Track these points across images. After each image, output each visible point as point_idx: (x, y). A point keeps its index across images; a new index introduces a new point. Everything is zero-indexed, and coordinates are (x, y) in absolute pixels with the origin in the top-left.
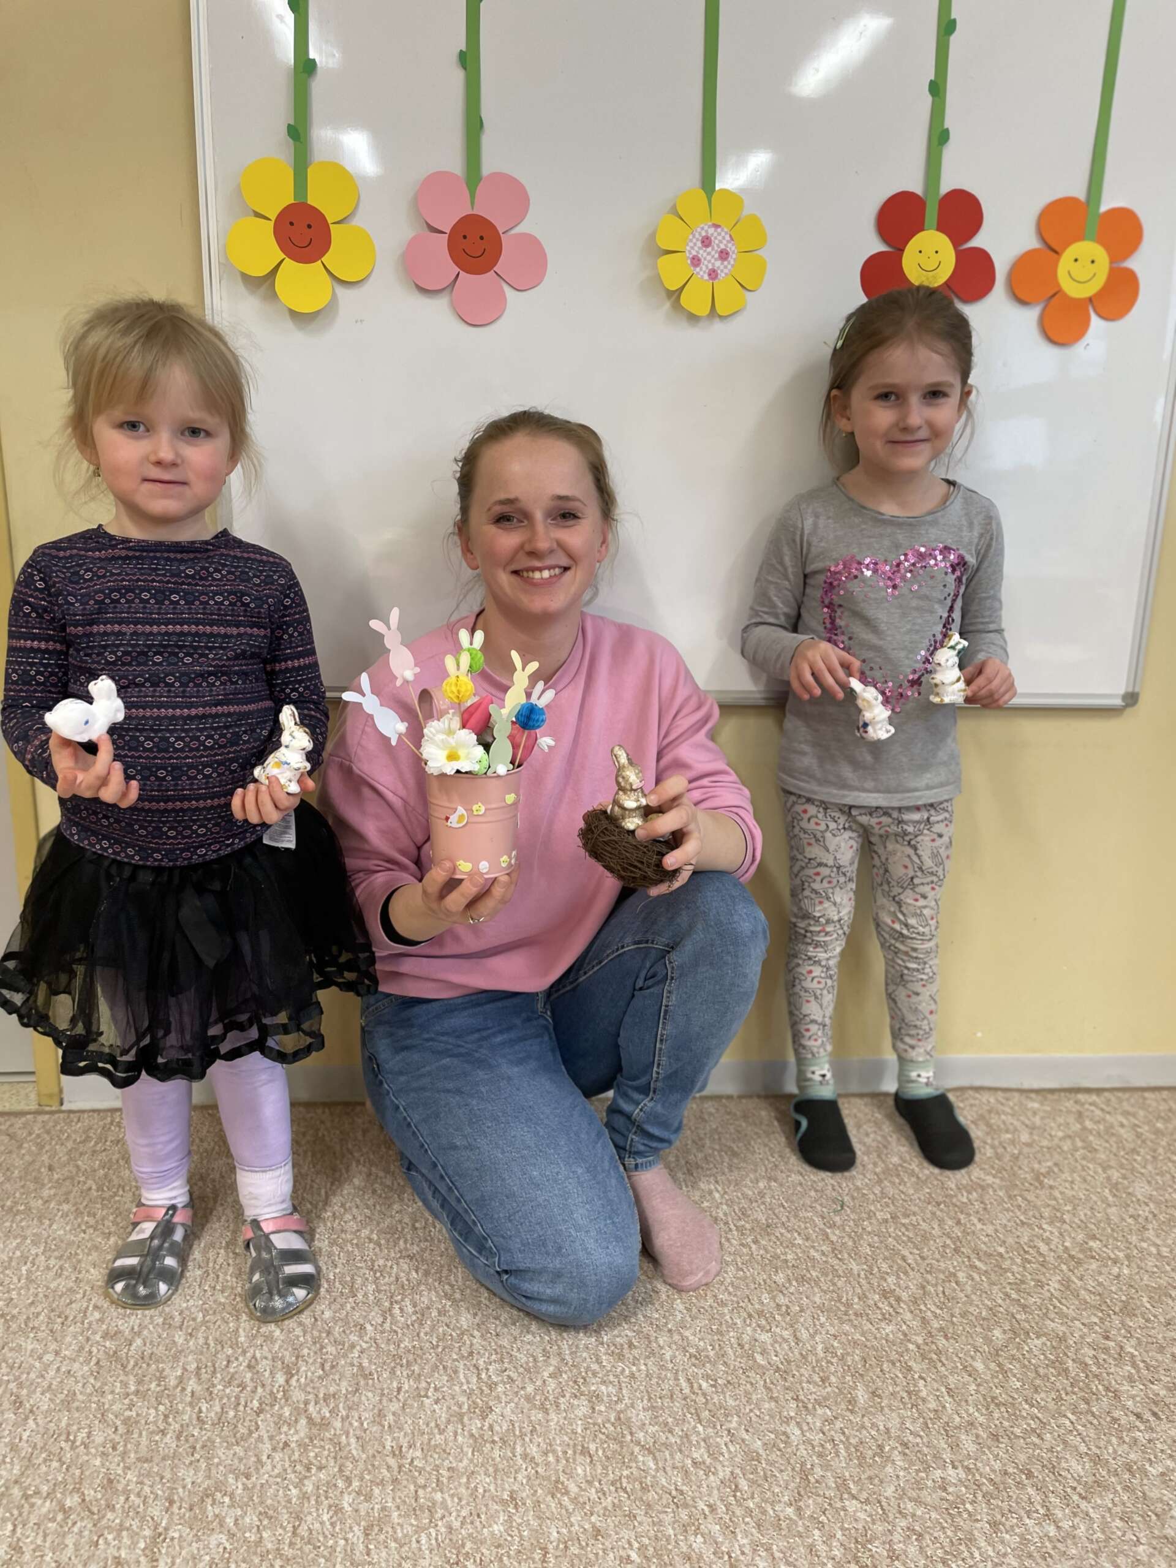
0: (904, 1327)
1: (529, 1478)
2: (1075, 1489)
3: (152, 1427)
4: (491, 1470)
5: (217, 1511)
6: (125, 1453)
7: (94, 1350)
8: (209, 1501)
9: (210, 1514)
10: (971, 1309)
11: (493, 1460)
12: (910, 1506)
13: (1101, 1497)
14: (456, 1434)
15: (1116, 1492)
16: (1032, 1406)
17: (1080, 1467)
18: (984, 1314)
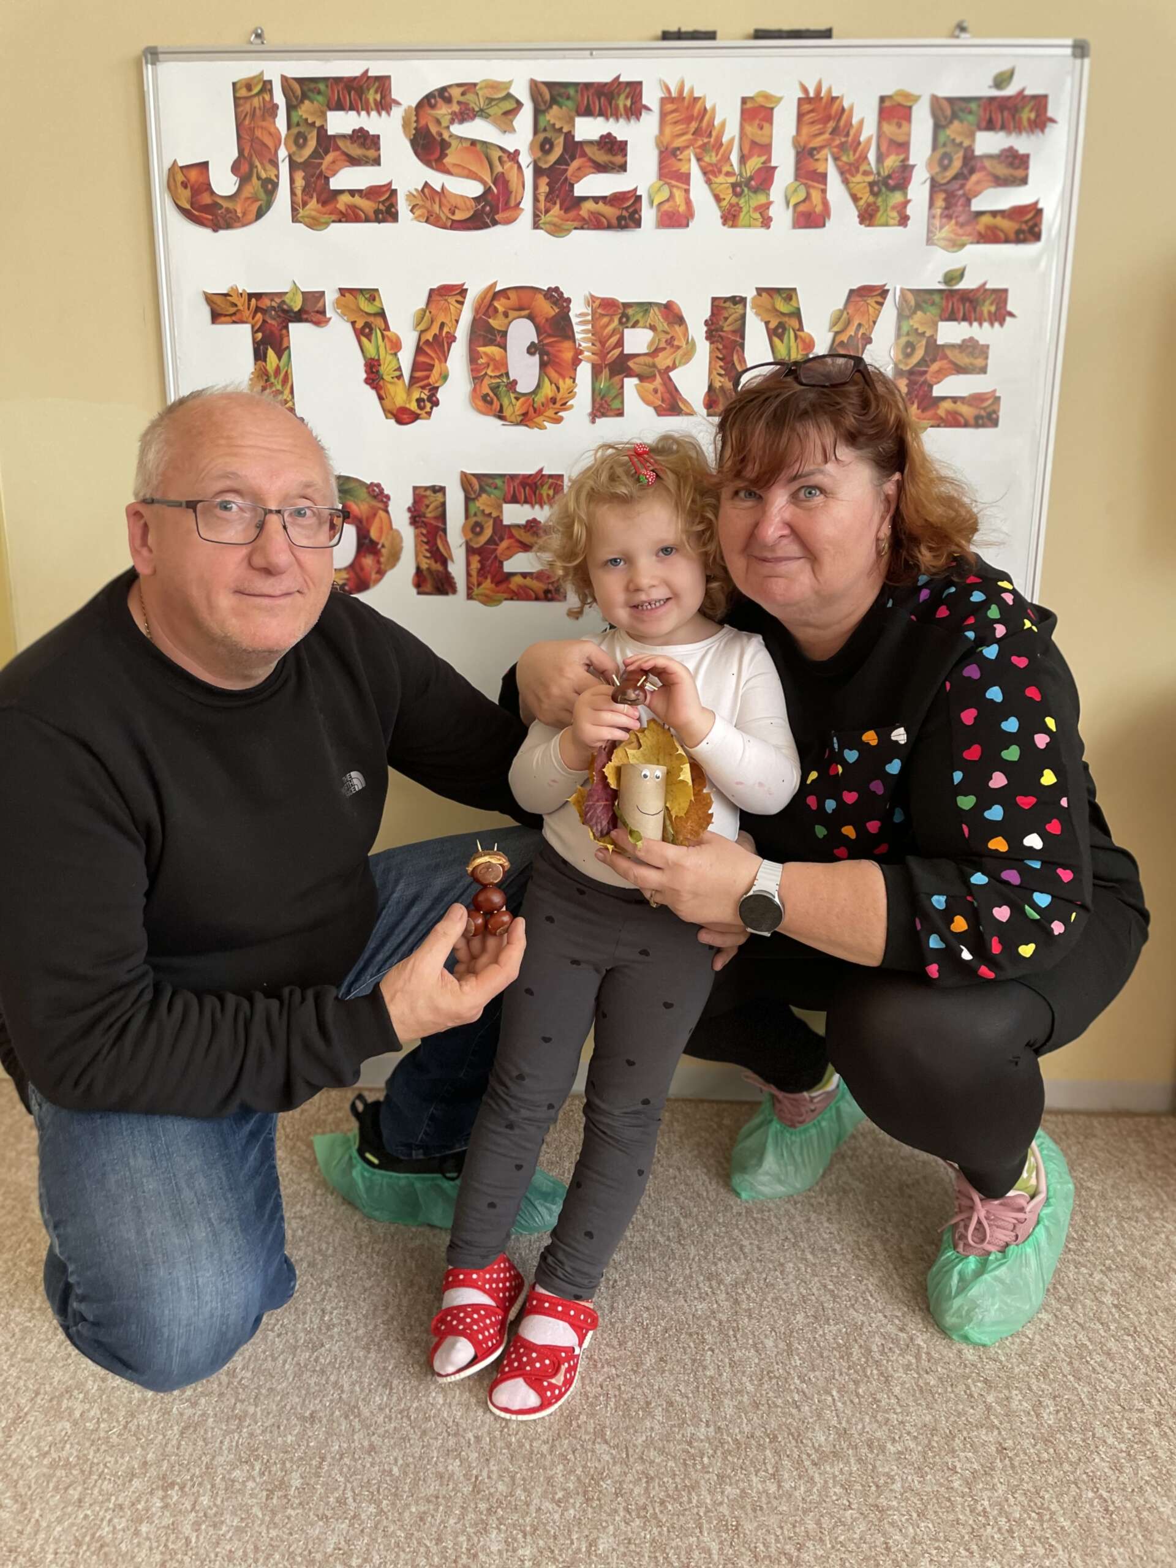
0: (715, 1306)
1: (331, 1401)
2: (809, 1455)
3: (42, 1337)
4: (304, 1392)
5: (70, 1404)
6: (13, 1355)
7: (18, 1273)
8: (67, 1396)
9: (64, 1406)
10: (784, 1296)
11: (309, 1385)
12: (653, 1453)
13: (832, 1466)
14: (285, 1362)
15: (848, 1462)
16: (804, 1381)
17: (823, 1438)
18: (795, 1299)
